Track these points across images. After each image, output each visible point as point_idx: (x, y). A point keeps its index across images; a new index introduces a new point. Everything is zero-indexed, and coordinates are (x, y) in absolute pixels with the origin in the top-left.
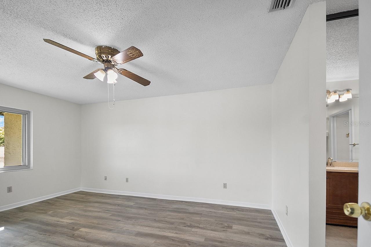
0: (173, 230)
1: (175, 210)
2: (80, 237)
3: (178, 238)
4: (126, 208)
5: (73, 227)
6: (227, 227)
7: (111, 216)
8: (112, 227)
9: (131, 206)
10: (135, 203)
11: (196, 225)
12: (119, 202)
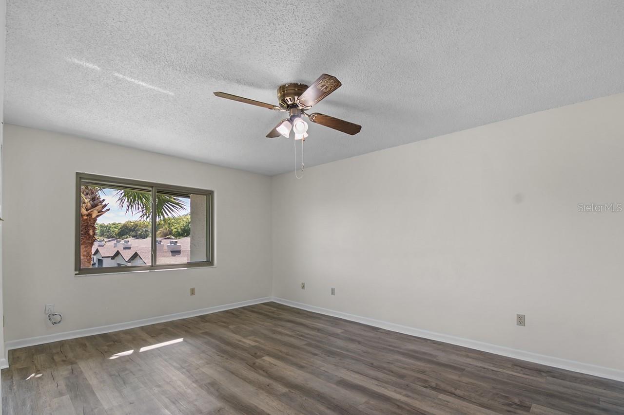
0: (401, 388)
1: (410, 353)
2: (261, 368)
3: (408, 405)
4: (330, 337)
5: (256, 353)
6: (517, 405)
7: (306, 345)
8: (304, 363)
9: (338, 334)
10: (343, 331)
11: (449, 388)
12: (320, 325)
